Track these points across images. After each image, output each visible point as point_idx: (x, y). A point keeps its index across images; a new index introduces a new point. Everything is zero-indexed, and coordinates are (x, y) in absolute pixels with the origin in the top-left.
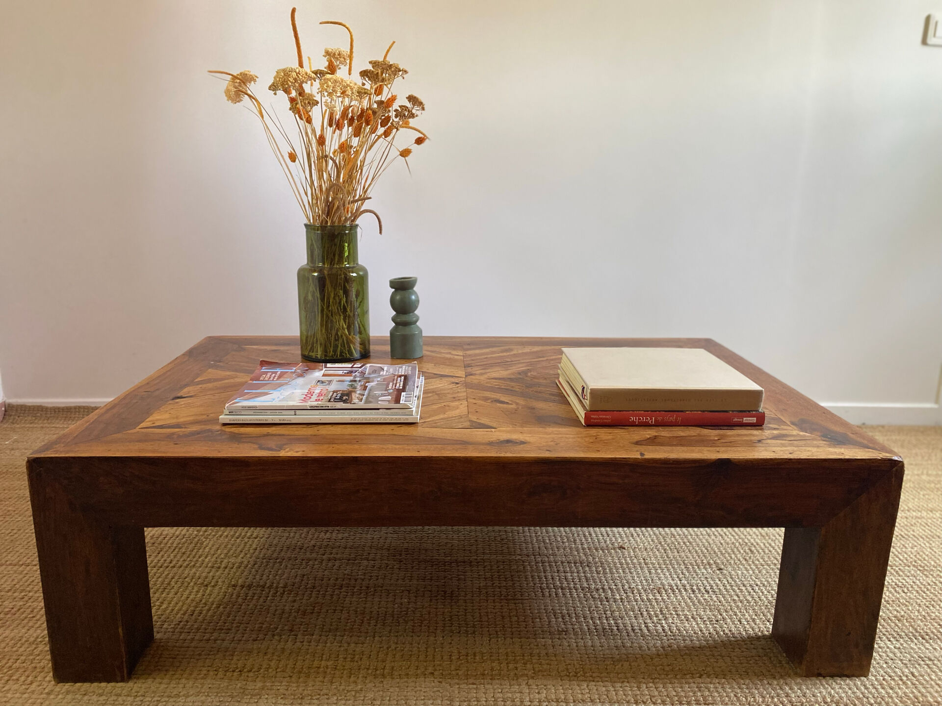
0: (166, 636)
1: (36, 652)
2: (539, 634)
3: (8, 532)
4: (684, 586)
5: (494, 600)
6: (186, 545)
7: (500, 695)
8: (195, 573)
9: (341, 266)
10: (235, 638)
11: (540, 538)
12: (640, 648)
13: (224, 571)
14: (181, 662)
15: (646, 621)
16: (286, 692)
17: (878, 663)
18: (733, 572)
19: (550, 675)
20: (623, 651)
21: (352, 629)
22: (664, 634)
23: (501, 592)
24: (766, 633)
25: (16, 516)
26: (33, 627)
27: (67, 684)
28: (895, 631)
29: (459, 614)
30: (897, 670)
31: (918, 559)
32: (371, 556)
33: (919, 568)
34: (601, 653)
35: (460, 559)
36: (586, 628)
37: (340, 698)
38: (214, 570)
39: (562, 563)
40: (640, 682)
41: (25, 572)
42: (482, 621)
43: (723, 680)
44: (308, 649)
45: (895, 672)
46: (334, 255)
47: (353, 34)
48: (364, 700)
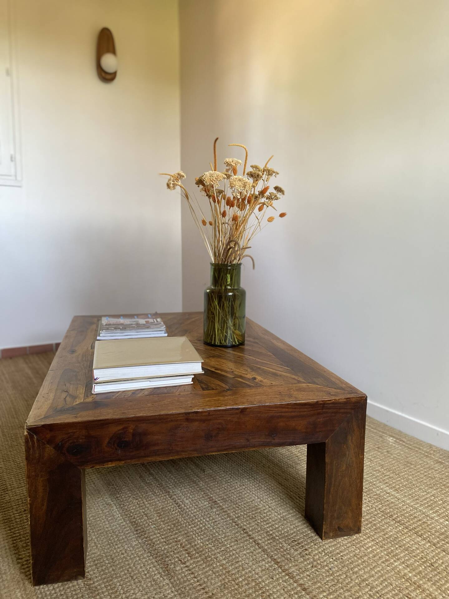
47: (248, 152)
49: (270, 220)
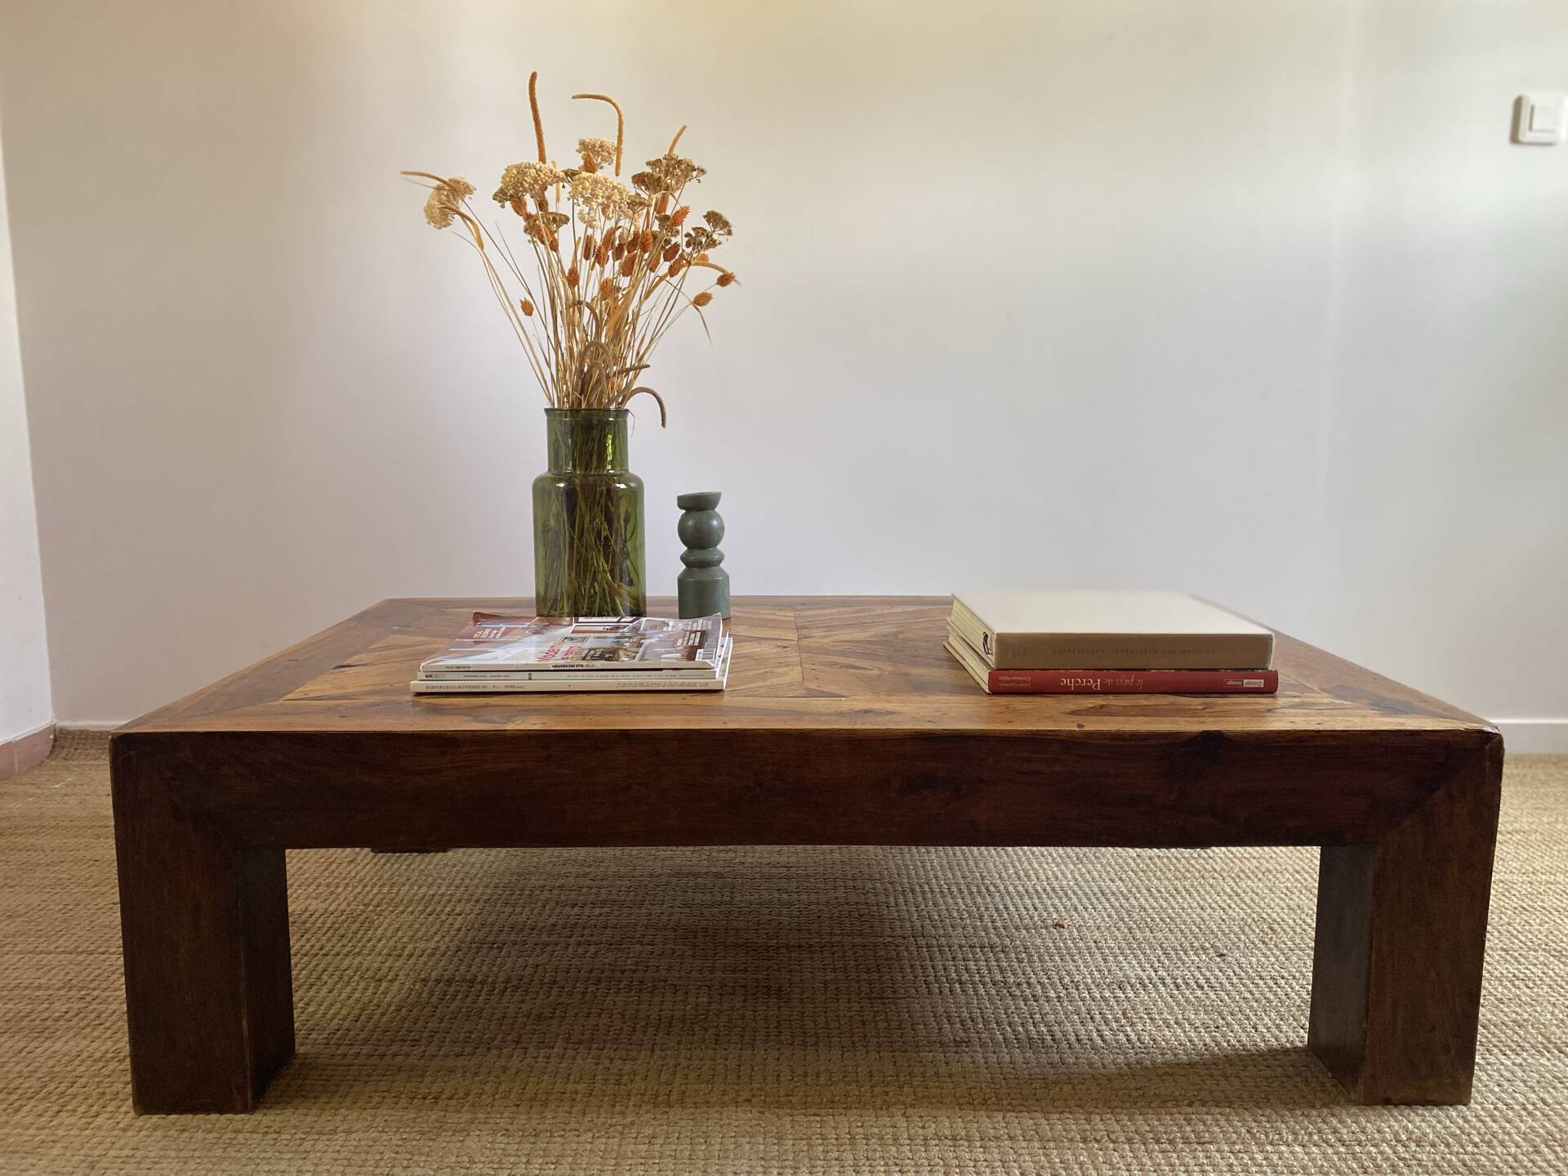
0: (314, 1050)
1: (105, 1072)
2: (924, 1045)
3: (57, 908)
4: (1162, 979)
5: (849, 999)
6: (346, 925)
7: (861, 1130)
8: (361, 963)
9: (601, 472)
10: (427, 1054)
11: (924, 913)
12: (1091, 1065)
13: (408, 960)
14: (338, 1086)
15: (1099, 1028)
16: (509, 1127)
17: (1486, 1086)
18: (1243, 959)
19: (942, 1103)
20: (1062, 1069)
21: (616, 1039)
22: (1130, 1046)
23: (859, 988)
24: (1300, 1044)
25: (72, 887)
26: (99, 1037)
27: (154, 1116)
28: (1513, 1041)
29: (792, 1018)
30: (1517, 1095)
31: (1552, 941)
32: (647, 940)
33: (1553, 953)
34: (1026, 1072)
35: (793, 942)
36: (1001, 1037)
37: (597, 1135)
38: (391, 959)
39: (961, 947)
40: (1091, 1113)
41: (88, 962)
42: (830, 1029)
43: (1228, 1110)
44: (546, 1068)
45: (1514, 1098)
46: (591, 456)
47: (623, 112)
48: (636, 1138)
49: (702, 300)
